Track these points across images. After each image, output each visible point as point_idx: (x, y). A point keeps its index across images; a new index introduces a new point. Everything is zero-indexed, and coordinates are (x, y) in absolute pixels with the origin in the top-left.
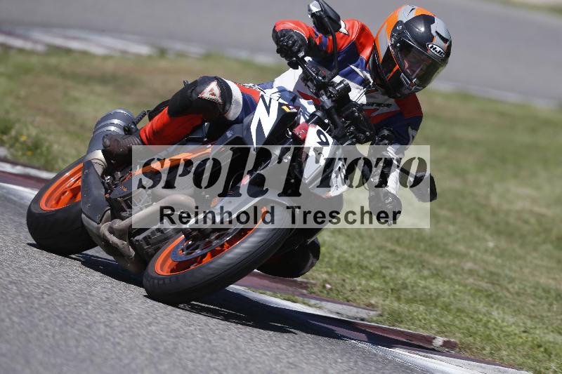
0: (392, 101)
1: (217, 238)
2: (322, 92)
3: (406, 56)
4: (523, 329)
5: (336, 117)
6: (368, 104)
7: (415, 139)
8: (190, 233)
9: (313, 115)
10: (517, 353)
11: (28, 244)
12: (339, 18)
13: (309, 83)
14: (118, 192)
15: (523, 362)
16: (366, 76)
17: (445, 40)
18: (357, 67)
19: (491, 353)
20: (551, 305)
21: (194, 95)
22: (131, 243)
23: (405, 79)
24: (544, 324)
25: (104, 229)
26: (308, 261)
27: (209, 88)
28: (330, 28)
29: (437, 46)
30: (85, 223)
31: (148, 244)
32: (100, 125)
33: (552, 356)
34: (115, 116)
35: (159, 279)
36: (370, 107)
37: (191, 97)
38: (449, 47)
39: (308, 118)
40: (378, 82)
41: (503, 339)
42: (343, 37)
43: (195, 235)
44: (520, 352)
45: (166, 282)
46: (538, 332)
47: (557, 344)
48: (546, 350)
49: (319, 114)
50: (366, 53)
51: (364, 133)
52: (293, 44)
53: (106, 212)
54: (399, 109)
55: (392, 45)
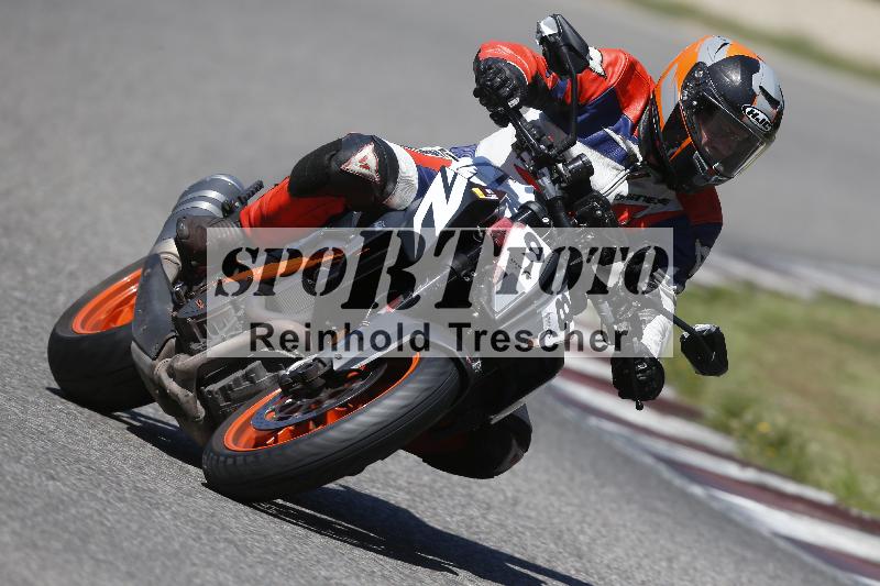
0: (671, 195)
2: (545, 170)
6: (630, 197)
8: (290, 385)
11: (48, 389)
14: (192, 308)
16: (631, 149)
17: (773, 102)
18: (617, 132)
21: (334, 164)
22: (200, 396)
23: (699, 160)
25: (161, 367)
26: (508, 452)
27: (359, 156)
29: (761, 110)
31: (227, 398)
35: (227, 457)
36: (633, 202)
37: (329, 166)
38: (779, 115)
39: (516, 211)
40: (652, 159)
42: (595, 80)
43: (298, 390)
45: (238, 462)
50: (632, 113)
53: (167, 340)
54: (681, 208)
55: (683, 102)
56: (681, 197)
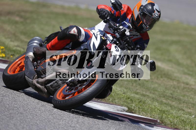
0: (138, 34)
1: (80, 86)
2: (116, 32)
3: (144, 18)
4: (123, 92)
5: (121, 41)
6: (130, 35)
7: (147, 48)
8: (69, 84)
9: (113, 40)
10: (121, 101)
11: (3, 86)
12: (121, 4)
13: (111, 29)
14: (40, 68)
15: (123, 104)
16: (129, 25)
17: (159, 12)
18: (126, 22)
19: (112, 101)
20: (133, 84)
21: (67, 32)
22: (45, 87)
23: (144, 26)
24: (130, 90)
25: (35, 81)
26: (108, 93)
27: (73, 30)
28: (119, 8)
29: (156, 14)
30: (26, 79)
31: (52, 87)
32: (30, 43)
33: (133, 102)
34: (36, 39)
35: (59, 101)
36: (131, 36)
37: (66, 33)
38: (160, 14)
39: (111, 42)
40: (134, 27)
41: (116, 96)
43: (71, 85)
44: (122, 100)
46: (128, 93)
47: (135, 97)
48: (131, 100)
49: (115, 40)
50: (129, 17)
51: (131, 46)
52: (105, 14)
53: (35, 75)
54: (141, 37)
55: (139, 14)
56: (141, 34)
